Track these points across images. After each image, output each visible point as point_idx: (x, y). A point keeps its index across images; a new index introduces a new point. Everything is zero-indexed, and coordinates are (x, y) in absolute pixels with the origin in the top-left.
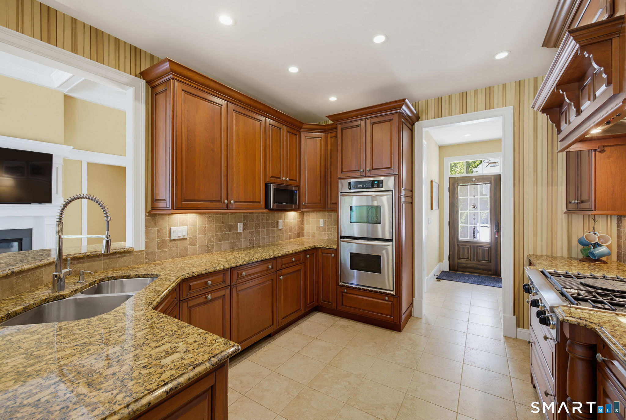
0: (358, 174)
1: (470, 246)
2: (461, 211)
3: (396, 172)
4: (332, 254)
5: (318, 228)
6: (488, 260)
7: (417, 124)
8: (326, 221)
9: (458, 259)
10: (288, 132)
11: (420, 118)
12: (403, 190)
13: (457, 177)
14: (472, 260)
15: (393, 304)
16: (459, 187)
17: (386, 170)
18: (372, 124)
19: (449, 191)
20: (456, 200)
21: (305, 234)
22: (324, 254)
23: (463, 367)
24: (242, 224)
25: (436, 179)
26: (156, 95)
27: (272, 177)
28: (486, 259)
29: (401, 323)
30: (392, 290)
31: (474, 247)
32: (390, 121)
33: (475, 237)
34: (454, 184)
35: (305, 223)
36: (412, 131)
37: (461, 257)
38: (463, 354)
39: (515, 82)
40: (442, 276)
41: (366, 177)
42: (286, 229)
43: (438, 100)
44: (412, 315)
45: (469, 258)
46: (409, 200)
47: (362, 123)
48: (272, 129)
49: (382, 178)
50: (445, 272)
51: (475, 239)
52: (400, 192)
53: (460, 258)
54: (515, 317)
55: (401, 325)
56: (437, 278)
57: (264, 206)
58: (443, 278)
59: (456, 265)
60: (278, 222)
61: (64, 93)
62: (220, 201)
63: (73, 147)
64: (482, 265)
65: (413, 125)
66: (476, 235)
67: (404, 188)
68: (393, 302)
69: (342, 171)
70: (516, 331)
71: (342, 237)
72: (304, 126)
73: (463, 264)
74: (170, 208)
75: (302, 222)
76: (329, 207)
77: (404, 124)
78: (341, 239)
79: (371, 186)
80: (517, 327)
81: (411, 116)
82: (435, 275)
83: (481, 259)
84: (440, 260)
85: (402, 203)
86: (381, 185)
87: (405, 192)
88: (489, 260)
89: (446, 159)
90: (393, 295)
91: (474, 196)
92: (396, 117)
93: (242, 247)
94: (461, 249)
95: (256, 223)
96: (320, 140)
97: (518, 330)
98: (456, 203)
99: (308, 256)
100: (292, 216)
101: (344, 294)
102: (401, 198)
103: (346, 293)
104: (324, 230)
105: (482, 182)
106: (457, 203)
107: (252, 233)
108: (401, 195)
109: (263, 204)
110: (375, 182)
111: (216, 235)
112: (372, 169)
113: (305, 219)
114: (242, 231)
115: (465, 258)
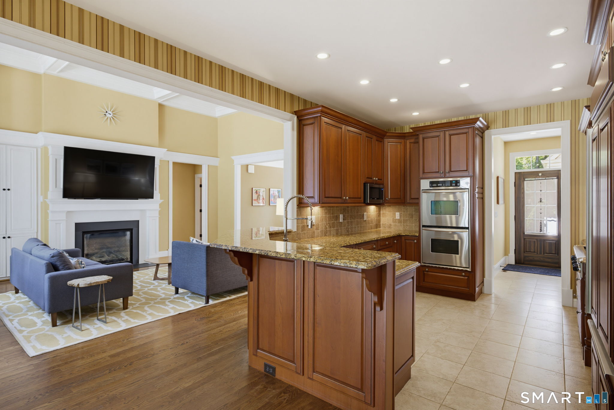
0: (438, 175)
1: (537, 240)
2: (527, 205)
3: (471, 174)
4: (414, 240)
5: (394, 221)
6: (555, 253)
7: (487, 132)
8: (401, 214)
9: (524, 252)
10: (377, 140)
11: (489, 127)
12: (477, 188)
13: (524, 172)
14: (539, 253)
15: (468, 279)
16: (525, 182)
17: (464, 173)
18: (450, 135)
19: (515, 186)
20: (523, 194)
21: (381, 226)
22: (407, 241)
23: (526, 320)
24: (342, 215)
25: (501, 175)
26: (304, 125)
27: (367, 178)
28: (553, 253)
29: (476, 293)
30: (468, 267)
31: (541, 240)
32: (466, 133)
33: (541, 231)
34: (520, 179)
35: (381, 215)
36: (482, 138)
37: (527, 250)
38: (528, 313)
39: (572, 101)
40: (507, 268)
41: (445, 177)
42: (369, 221)
43: (506, 113)
44: (483, 292)
45: (536, 252)
46: (481, 196)
47: (442, 134)
48: (367, 139)
49: (458, 179)
50: (511, 265)
51: (541, 232)
52: (474, 190)
53: (526, 252)
54: (572, 290)
55: (475, 295)
56: (503, 270)
57: (363, 201)
58: (509, 269)
59: (522, 259)
60: (363, 214)
61: (159, 102)
62: (341, 198)
63: (166, 150)
64: (549, 258)
65: (483, 133)
66: (542, 228)
67: (477, 186)
68: (468, 277)
69: (424, 172)
70: (573, 301)
71: (424, 226)
72: (388, 134)
73: (530, 258)
74: (318, 203)
75: (379, 215)
76: (408, 201)
77: (477, 135)
78: (423, 228)
79: (450, 185)
80: (573, 298)
81: (482, 128)
82: (501, 266)
83: (548, 253)
84: (506, 253)
85: (476, 199)
86: (458, 184)
87: (478, 190)
88: (557, 253)
89: (511, 154)
90: (469, 272)
91: (541, 191)
92: (470, 131)
93: (342, 233)
94: (527, 242)
95: (350, 215)
96: (401, 145)
97: (574, 300)
98: (522, 197)
99: (395, 241)
100: (372, 209)
101: (425, 272)
102: (475, 194)
103: (427, 271)
104: (400, 221)
105: (549, 177)
106: (524, 198)
107: (348, 222)
108: (476, 192)
109: (362, 199)
110: (453, 182)
111: (329, 223)
112: (451, 171)
113: (381, 212)
114: (342, 221)
115: (532, 251)
